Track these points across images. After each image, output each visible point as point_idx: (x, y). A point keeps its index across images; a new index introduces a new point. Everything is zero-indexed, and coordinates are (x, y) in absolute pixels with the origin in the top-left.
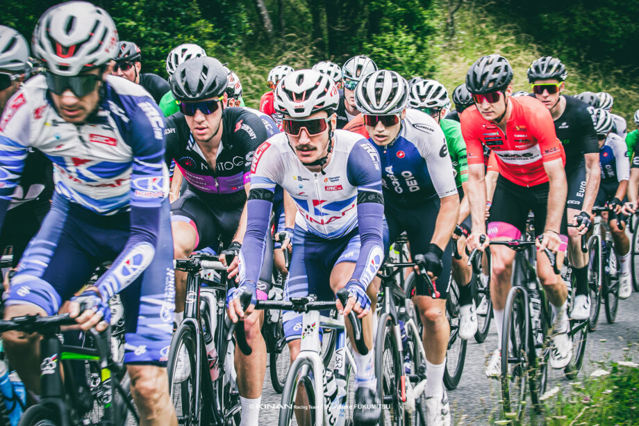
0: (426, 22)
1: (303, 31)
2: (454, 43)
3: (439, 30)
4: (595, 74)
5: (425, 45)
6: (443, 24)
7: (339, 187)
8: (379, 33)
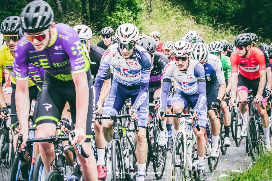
0: (138, 5)
1: (78, 11)
2: (151, 16)
3: (144, 9)
4: (221, 30)
5: (137, 17)
6: (146, 6)
7: (192, 78)
8: (114, 11)
